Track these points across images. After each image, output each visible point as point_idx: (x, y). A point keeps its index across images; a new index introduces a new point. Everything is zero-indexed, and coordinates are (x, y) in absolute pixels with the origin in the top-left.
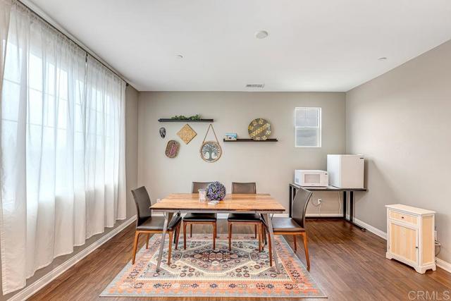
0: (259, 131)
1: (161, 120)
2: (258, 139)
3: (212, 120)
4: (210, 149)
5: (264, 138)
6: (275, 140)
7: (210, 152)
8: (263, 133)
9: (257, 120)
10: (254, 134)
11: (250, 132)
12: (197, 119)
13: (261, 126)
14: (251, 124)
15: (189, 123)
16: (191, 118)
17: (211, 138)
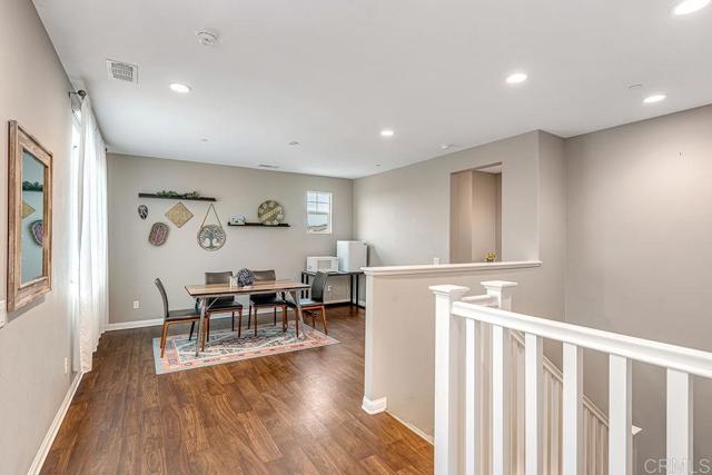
0: (269, 215)
1: (141, 195)
2: (268, 223)
3: (213, 200)
4: (210, 235)
5: (276, 223)
6: (286, 225)
7: (211, 238)
8: (274, 217)
9: (268, 202)
10: (264, 218)
11: (259, 215)
12: (195, 197)
13: (272, 209)
14: (261, 207)
15: (182, 201)
16: (186, 195)
17: (211, 221)
